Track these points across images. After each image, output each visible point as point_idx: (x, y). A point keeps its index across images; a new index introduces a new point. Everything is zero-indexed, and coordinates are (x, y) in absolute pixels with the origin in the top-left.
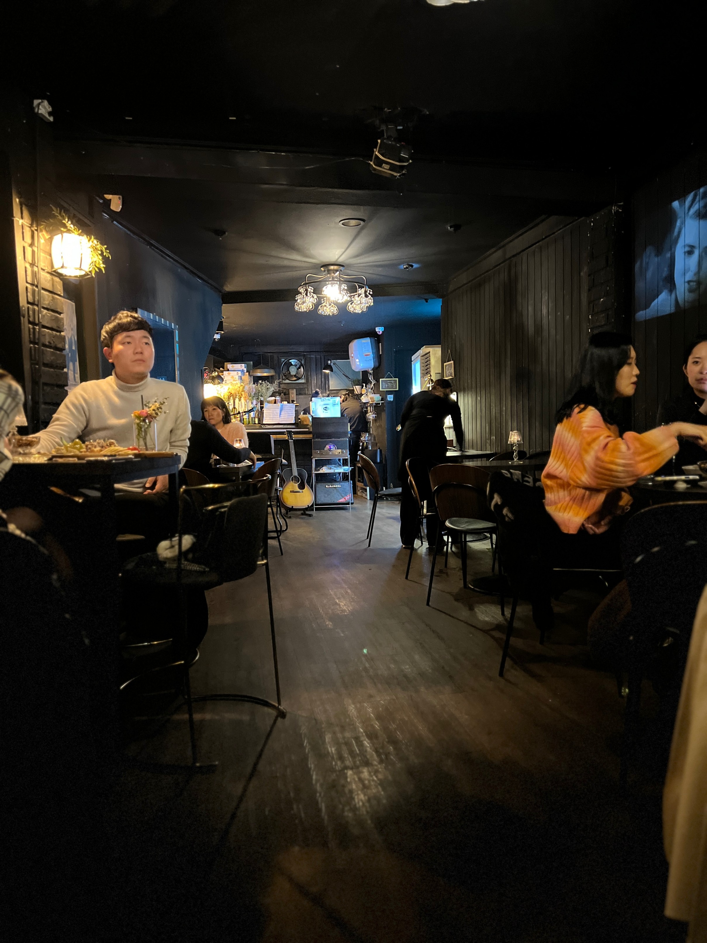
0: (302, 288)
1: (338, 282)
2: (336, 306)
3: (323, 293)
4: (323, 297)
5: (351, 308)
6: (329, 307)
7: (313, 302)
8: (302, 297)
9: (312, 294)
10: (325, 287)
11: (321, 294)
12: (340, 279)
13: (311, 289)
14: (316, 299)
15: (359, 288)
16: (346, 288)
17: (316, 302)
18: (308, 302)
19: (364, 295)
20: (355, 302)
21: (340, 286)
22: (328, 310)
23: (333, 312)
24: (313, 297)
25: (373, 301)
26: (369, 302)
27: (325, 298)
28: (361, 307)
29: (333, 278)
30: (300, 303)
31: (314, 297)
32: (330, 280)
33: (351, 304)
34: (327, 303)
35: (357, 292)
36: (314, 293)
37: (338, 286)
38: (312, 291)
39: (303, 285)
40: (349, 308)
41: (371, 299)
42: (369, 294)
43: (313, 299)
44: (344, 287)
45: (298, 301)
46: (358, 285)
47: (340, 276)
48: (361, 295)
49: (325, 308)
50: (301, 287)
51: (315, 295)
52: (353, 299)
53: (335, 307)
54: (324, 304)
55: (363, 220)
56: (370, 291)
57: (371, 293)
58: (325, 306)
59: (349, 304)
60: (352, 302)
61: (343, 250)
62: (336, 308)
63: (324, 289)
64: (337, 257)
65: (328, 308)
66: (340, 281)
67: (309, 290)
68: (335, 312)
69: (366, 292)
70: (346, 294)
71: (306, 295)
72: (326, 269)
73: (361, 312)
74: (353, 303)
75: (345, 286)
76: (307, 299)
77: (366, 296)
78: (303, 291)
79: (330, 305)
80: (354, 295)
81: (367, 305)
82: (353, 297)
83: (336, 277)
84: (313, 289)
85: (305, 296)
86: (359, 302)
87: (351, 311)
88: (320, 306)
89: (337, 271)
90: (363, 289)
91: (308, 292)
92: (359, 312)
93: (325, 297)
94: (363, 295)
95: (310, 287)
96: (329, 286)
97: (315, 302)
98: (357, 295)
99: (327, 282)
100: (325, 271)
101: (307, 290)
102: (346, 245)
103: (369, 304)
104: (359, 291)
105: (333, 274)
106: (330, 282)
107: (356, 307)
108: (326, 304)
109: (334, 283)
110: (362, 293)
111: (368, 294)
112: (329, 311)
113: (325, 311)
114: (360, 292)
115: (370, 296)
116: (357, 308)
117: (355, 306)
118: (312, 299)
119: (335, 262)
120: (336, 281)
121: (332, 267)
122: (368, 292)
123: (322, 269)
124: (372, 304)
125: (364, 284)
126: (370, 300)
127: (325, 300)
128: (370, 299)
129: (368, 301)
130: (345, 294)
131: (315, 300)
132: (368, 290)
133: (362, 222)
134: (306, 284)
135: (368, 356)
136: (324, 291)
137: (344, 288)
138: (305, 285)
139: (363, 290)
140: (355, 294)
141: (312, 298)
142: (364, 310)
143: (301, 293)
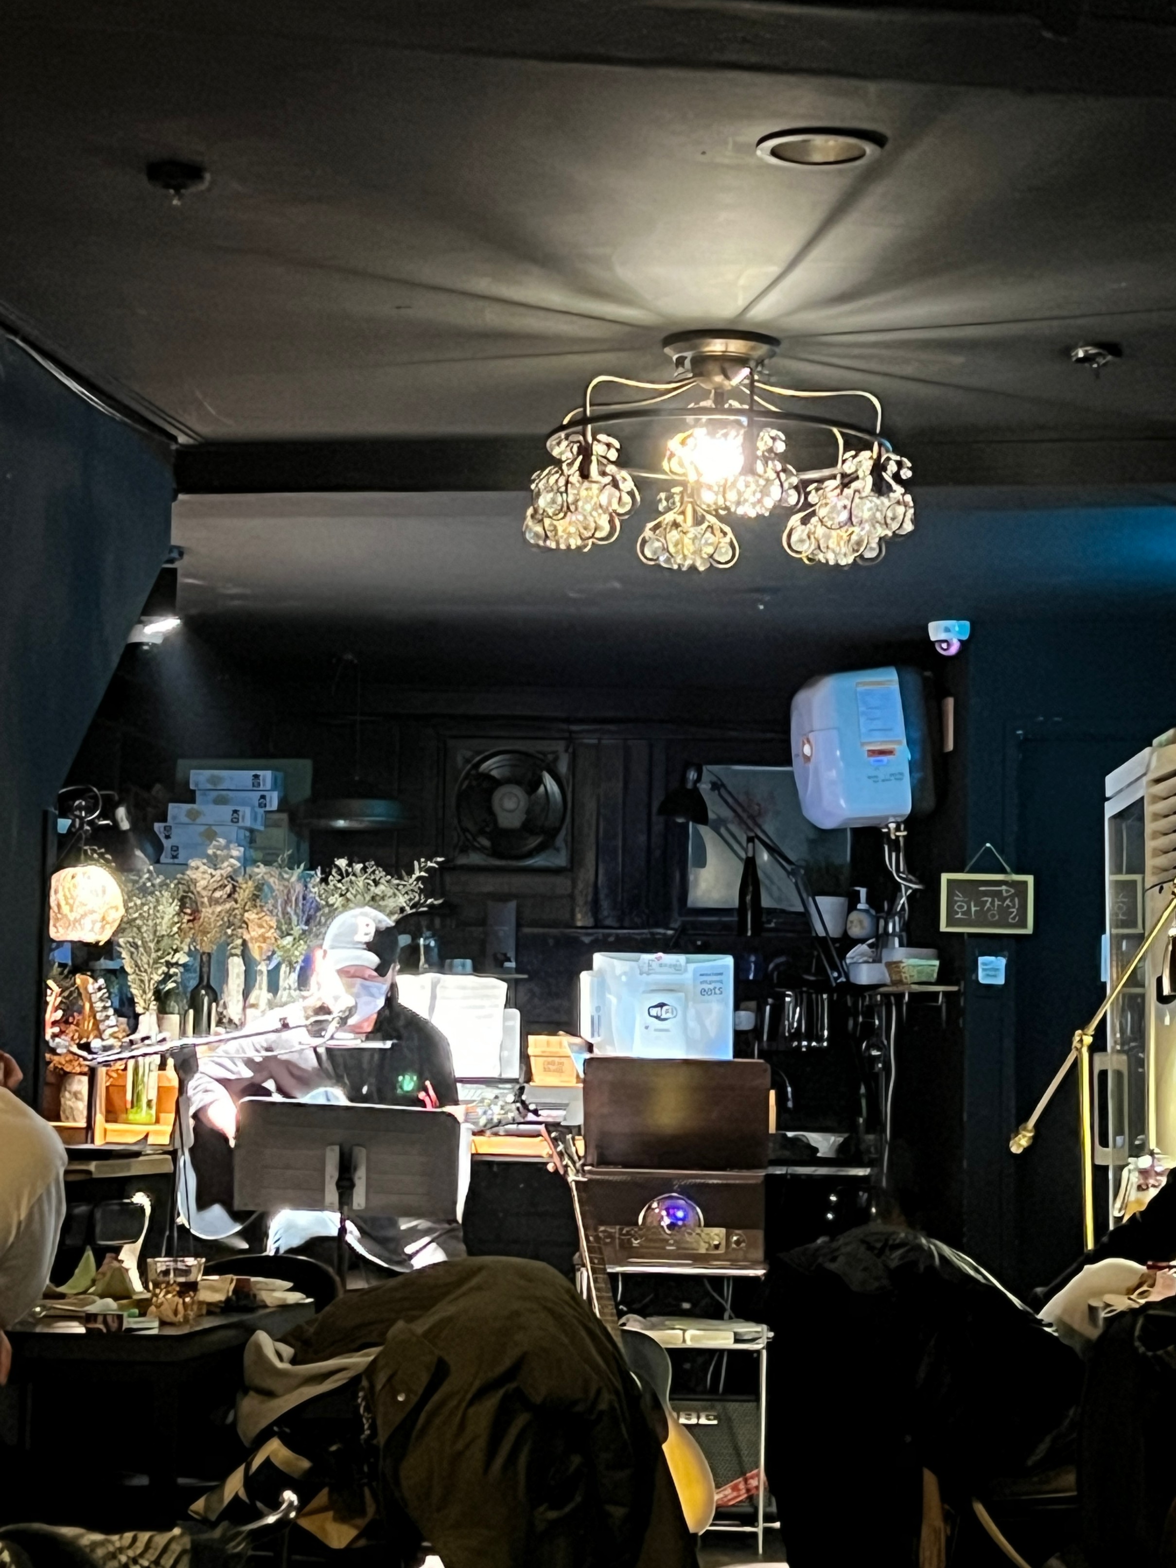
0: (567, 438)
1: (744, 420)
2: (727, 529)
3: (665, 465)
4: (666, 486)
5: (802, 541)
6: (693, 531)
7: (615, 506)
8: (562, 482)
9: (611, 469)
10: (680, 437)
11: (657, 469)
12: (752, 401)
13: (609, 446)
14: (631, 494)
15: (845, 452)
16: (781, 447)
17: (628, 508)
18: (588, 507)
19: (870, 480)
20: (822, 512)
21: (751, 439)
22: (689, 547)
23: (711, 556)
24: (615, 484)
25: (912, 511)
26: (893, 519)
27: (676, 490)
28: (854, 538)
29: (721, 396)
30: (550, 512)
31: (621, 486)
32: (703, 404)
33: (805, 521)
34: (683, 513)
35: (834, 464)
36: (620, 463)
37: (740, 439)
38: (613, 455)
39: (572, 424)
40: (794, 538)
41: (906, 505)
42: (896, 477)
43: (617, 493)
44: (770, 442)
45: (542, 502)
46: (842, 434)
47: (752, 386)
48: (855, 485)
49: (674, 535)
50: (562, 435)
51: (624, 473)
52: (812, 498)
53: (725, 534)
54: (669, 517)
55: (878, 139)
56: (900, 464)
57: (906, 474)
58: (676, 525)
59: (795, 520)
60: (808, 511)
61: (774, 270)
62: (730, 535)
63: (673, 444)
64: (741, 302)
65: (690, 535)
66: (754, 412)
67: (598, 449)
68: (721, 554)
69: (878, 468)
70: (778, 476)
71: (584, 474)
72: (689, 354)
73: (850, 560)
74: (814, 520)
75: (774, 439)
76: (583, 493)
77: (880, 488)
78: (570, 455)
79: (698, 521)
80: (821, 481)
81: (882, 532)
82: (817, 489)
83: (736, 393)
84: (618, 445)
85: (575, 478)
86: (844, 516)
87: (803, 556)
88: (651, 525)
89: (741, 361)
90: (865, 454)
91: (594, 458)
92: (843, 562)
93: (675, 483)
94: (866, 483)
95: (602, 437)
96: (700, 433)
97: (621, 511)
98: (834, 477)
99: (690, 419)
100: (680, 362)
101: (585, 452)
102: (788, 249)
103: (895, 526)
104: (844, 461)
105: (719, 379)
106: (704, 418)
107: (828, 537)
108: (680, 519)
109: (724, 424)
110: (860, 474)
111: (887, 476)
112: (692, 548)
113: (672, 550)
114: (849, 468)
115: (899, 490)
116: (832, 544)
117: (820, 531)
118: (608, 497)
119: (733, 321)
120: (732, 411)
121: (717, 346)
122: (892, 467)
123: (668, 350)
124: (909, 527)
125: (872, 432)
126: (901, 510)
127: (677, 498)
128: (898, 503)
129: (890, 514)
130: (773, 476)
131: (627, 499)
132: (888, 459)
133: (869, 148)
134: (582, 421)
135: (885, 758)
136: (672, 455)
137: (771, 450)
138: (580, 428)
139: (866, 459)
140: (826, 472)
141: (610, 489)
142: (869, 555)
143: (558, 463)
